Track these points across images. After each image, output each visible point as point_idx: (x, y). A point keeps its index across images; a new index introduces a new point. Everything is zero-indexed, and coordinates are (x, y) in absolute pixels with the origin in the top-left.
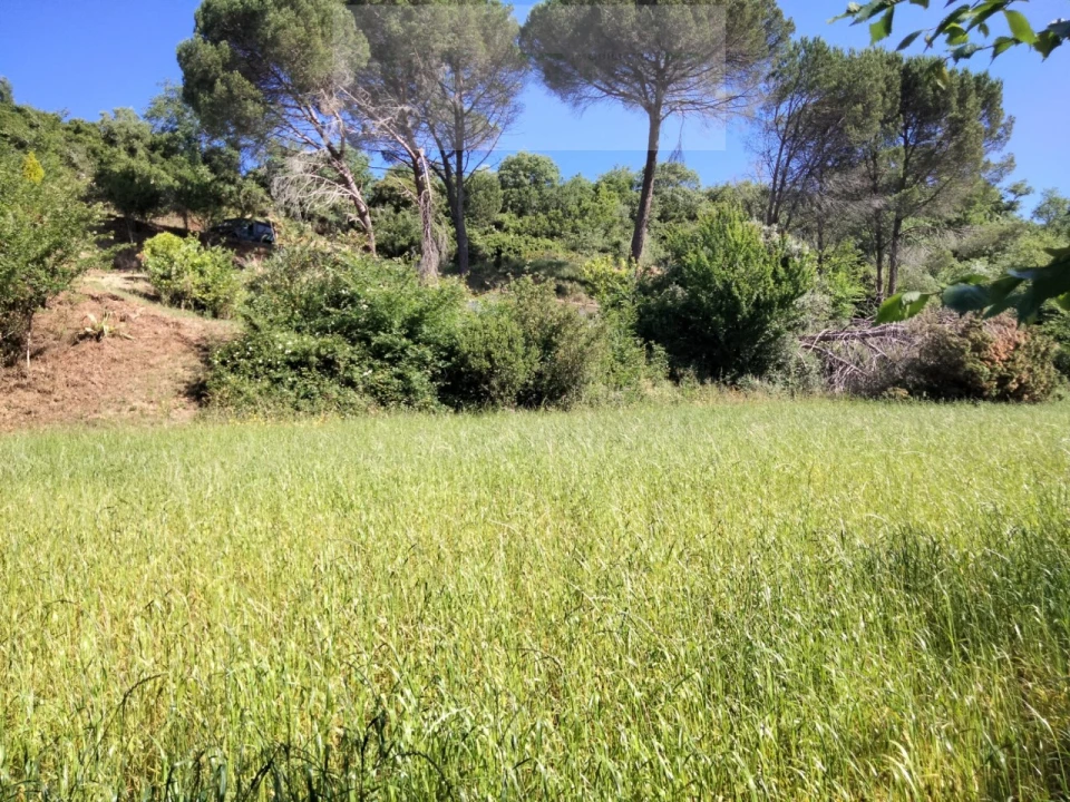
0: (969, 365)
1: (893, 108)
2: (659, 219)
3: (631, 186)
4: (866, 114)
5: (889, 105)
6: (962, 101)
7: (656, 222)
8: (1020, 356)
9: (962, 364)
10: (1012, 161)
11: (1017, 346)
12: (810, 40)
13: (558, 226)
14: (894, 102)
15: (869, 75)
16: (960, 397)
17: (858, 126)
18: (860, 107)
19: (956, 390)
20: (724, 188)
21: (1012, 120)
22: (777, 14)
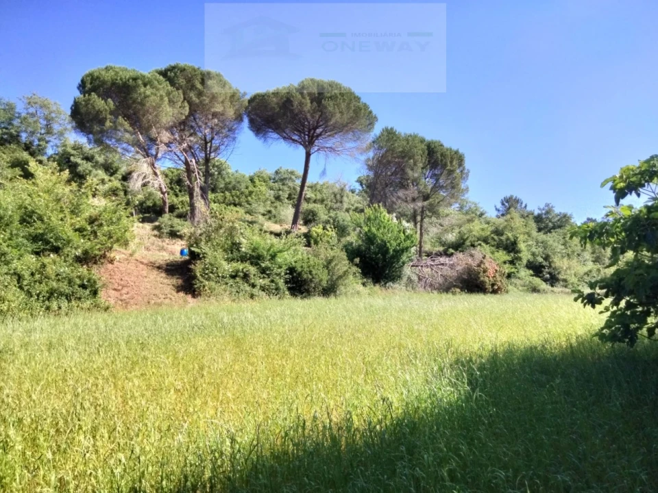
0: (482, 279)
1: (425, 163)
2: (287, 198)
3: (270, 179)
4: (415, 164)
5: (424, 161)
6: (451, 162)
7: (286, 200)
8: (497, 275)
9: (479, 278)
10: (468, 188)
11: (496, 271)
12: (389, 128)
13: (237, 199)
14: (426, 160)
15: (416, 147)
16: (478, 292)
17: (412, 170)
18: (412, 161)
19: (476, 289)
20: (316, 184)
21: (469, 171)
22: (371, 112)
